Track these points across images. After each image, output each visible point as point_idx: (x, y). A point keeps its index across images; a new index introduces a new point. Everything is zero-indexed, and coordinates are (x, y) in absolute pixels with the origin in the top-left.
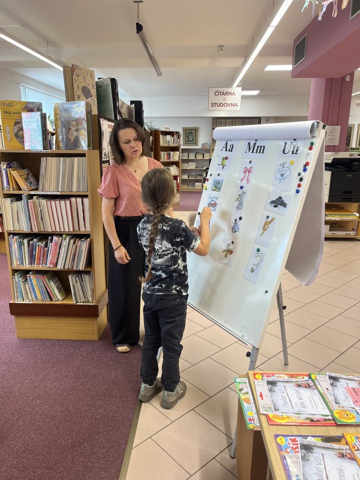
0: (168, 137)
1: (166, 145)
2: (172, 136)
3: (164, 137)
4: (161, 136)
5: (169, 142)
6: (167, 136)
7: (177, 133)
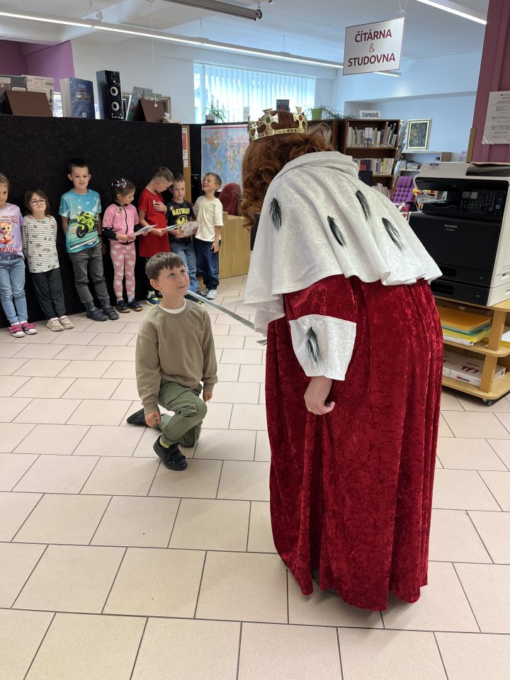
0: (369, 132)
1: (361, 146)
2: (378, 130)
3: (359, 132)
4: (350, 129)
5: (368, 139)
6: (367, 129)
7: (391, 122)
